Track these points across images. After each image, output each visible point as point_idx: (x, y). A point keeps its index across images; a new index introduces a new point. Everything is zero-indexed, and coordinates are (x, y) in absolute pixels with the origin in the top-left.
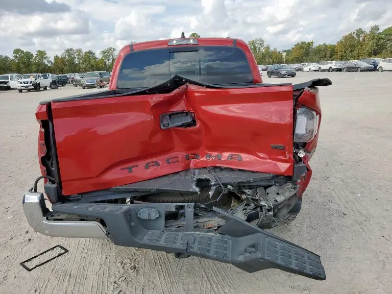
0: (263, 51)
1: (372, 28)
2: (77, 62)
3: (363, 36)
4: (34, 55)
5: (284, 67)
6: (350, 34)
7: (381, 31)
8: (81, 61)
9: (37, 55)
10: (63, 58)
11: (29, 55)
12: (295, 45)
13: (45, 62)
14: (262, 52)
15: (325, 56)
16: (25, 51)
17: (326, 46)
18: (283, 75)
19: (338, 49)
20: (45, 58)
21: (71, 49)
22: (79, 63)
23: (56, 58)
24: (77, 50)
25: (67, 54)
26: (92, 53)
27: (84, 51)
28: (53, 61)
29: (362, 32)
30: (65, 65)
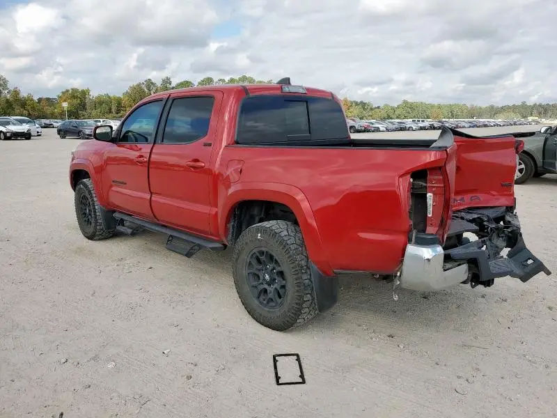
0: (8, 96)
1: (163, 81)
3: (154, 89)
5: (85, 124)
6: (139, 85)
7: (173, 84)
12: (63, 93)
14: (5, 97)
15: (110, 112)
17: (109, 97)
18: (88, 135)
19: (125, 102)
29: (152, 83)
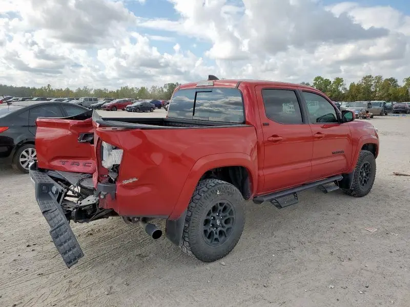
2: (373, 90)
4: (332, 82)
8: (378, 89)
9: (335, 82)
10: (359, 86)
11: (327, 82)
13: (340, 89)
16: (325, 79)
20: (341, 85)
21: (370, 76)
22: (376, 91)
23: (352, 86)
24: (376, 77)
25: (364, 81)
26: (394, 80)
27: (384, 78)
28: (348, 89)
30: (359, 93)
